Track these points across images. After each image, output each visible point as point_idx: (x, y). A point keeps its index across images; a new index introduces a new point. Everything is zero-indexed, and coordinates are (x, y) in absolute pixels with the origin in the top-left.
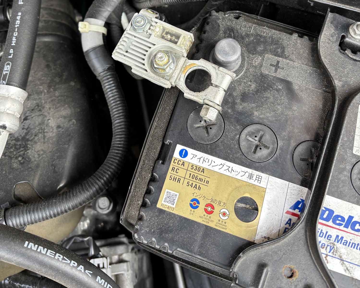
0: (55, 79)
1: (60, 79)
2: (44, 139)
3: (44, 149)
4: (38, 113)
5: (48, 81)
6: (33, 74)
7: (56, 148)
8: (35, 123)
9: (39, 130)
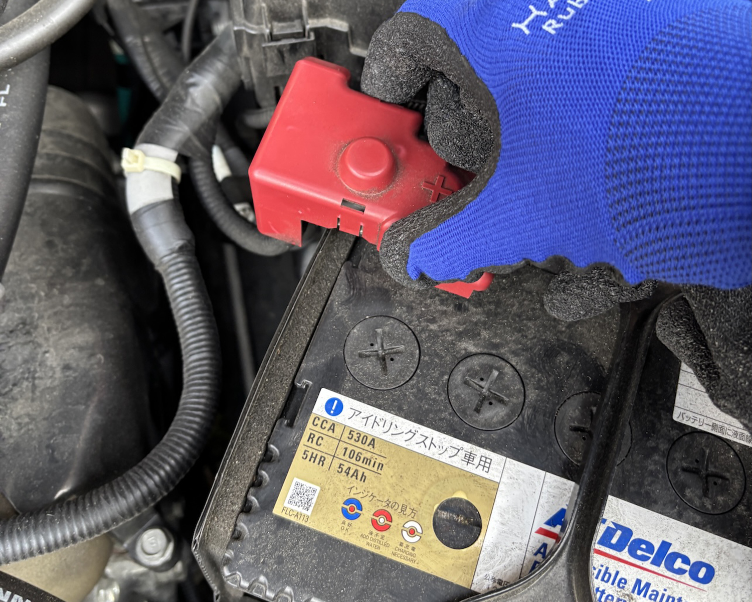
0: (64, 271)
1: (74, 270)
2: (33, 392)
3: (31, 413)
4: (22, 339)
5: (49, 274)
6: (17, 260)
7: (58, 411)
8: (15, 359)
9: (23, 373)
